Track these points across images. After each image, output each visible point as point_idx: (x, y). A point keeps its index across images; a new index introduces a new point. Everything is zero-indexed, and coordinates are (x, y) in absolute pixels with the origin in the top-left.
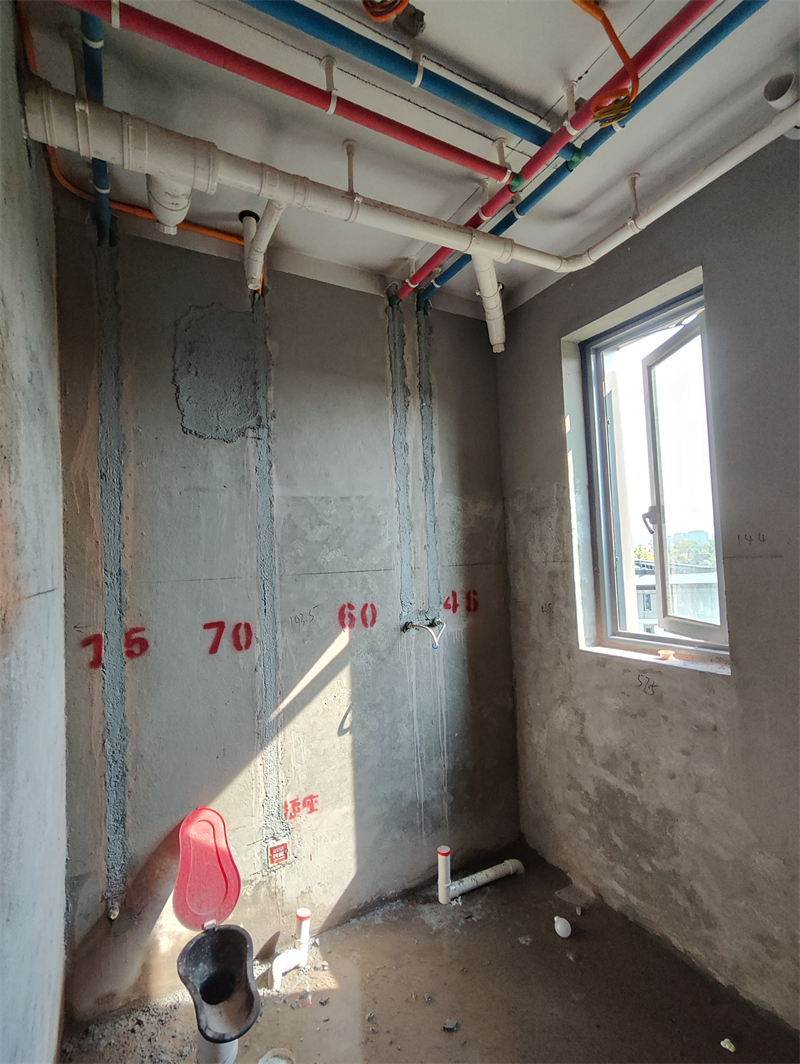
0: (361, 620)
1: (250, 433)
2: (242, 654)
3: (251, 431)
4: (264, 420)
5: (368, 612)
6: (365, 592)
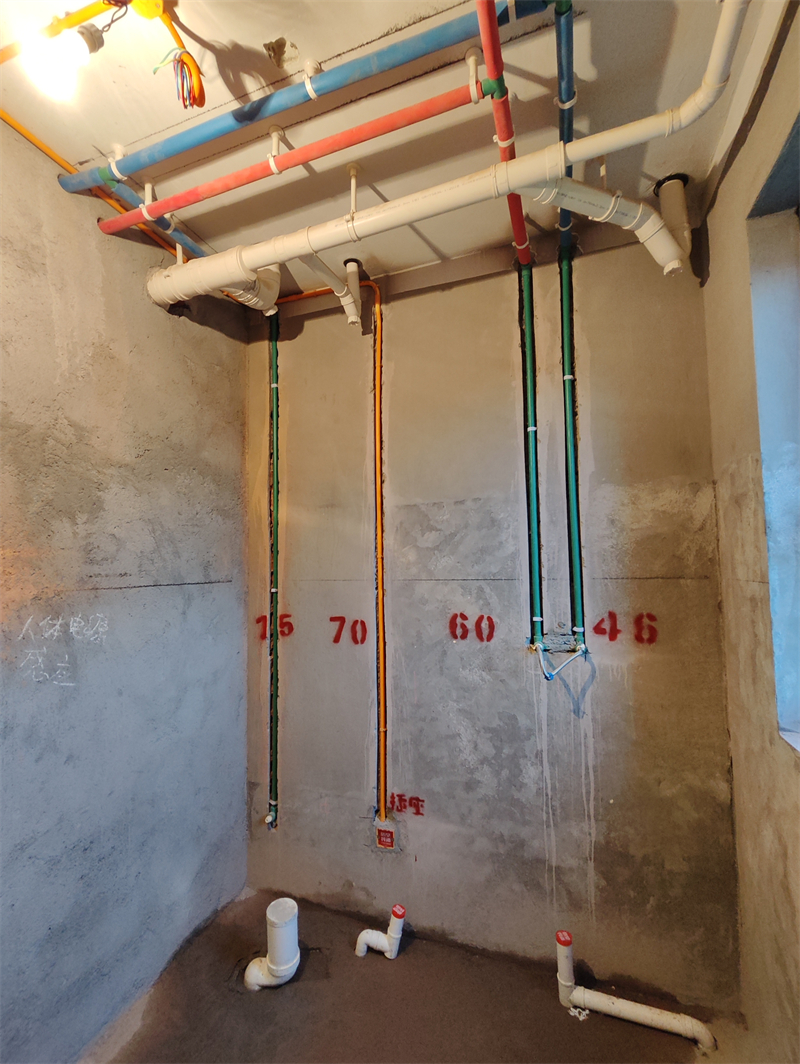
0: (475, 633)
5: (485, 625)
6: (481, 602)
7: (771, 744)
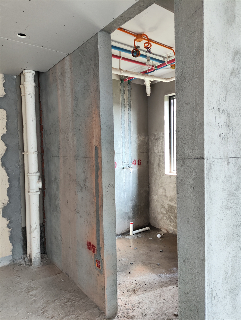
7: (163, 176)
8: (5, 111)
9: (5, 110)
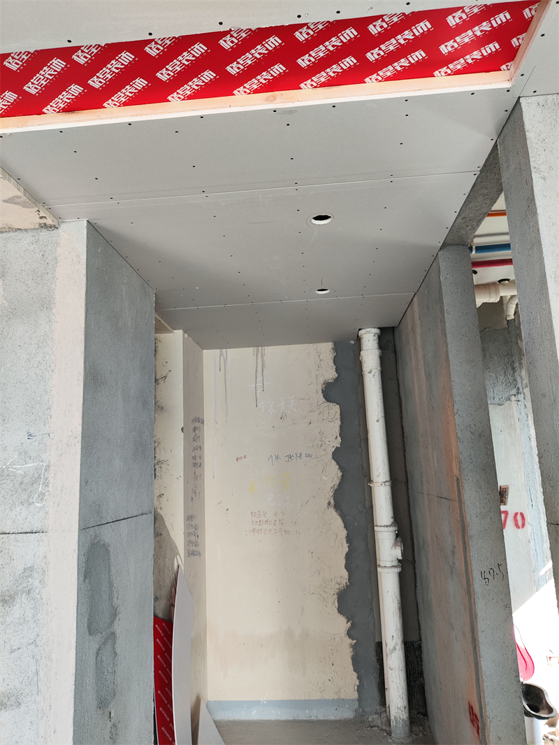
1: (513, 398)
2: (520, 531)
3: (513, 397)
4: (521, 389)
8: (338, 406)
9: (338, 404)
